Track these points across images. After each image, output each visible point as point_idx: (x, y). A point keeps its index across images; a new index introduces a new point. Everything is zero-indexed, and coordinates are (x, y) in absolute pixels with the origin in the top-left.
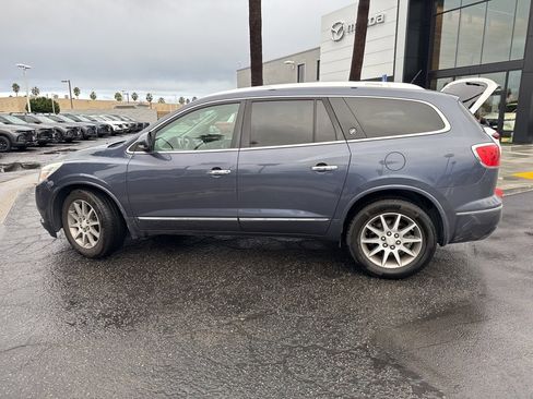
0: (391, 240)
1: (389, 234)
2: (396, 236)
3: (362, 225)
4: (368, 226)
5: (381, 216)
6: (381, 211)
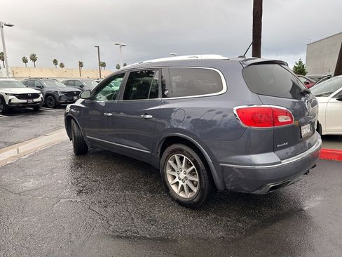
1: (181, 170)
2: (185, 173)
3: (166, 161)
4: (169, 161)
5: (176, 155)
6: (174, 152)
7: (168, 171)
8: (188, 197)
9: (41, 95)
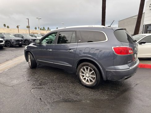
0: (87, 75)
1: (87, 73)
2: (89, 74)
3: (80, 69)
4: (81, 70)
5: (85, 67)
6: (84, 65)
7: (81, 74)
8: (90, 84)
9: (4, 41)
